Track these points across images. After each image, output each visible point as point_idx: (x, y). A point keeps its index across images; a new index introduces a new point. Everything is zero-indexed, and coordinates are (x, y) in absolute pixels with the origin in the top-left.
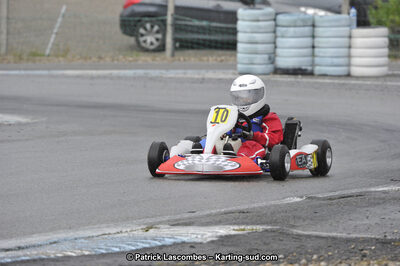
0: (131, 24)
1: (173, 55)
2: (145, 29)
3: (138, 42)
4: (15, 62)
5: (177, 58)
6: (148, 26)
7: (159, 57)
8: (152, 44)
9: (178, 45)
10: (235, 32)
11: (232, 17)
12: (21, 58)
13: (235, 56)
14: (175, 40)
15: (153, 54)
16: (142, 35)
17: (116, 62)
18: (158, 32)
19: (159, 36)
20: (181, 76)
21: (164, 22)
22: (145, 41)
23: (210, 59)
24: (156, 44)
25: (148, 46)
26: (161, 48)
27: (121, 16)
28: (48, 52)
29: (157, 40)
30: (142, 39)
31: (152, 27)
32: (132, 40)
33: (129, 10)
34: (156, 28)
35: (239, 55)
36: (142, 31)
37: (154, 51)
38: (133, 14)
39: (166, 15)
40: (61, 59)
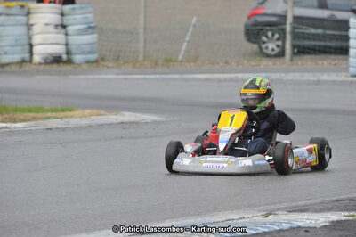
0: (255, 32)
1: (292, 60)
2: (267, 37)
3: (260, 48)
4: (152, 67)
5: (295, 62)
6: (270, 34)
7: (279, 61)
8: (273, 50)
9: (296, 50)
10: (347, 38)
11: (345, 25)
12: (156, 64)
13: (347, 60)
14: (294, 47)
15: (274, 59)
16: (264, 42)
17: (240, 67)
18: (278, 39)
19: (280, 43)
20: (299, 78)
21: (283, 31)
22: (267, 48)
23: (325, 63)
24: (277, 50)
25: (269, 52)
26: (281, 54)
27: (246, 25)
28: (180, 58)
29: (278, 46)
30: (264, 46)
31: (273, 35)
32: (255, 47)
33: (253, 20)
34: (277, 36)
35: (351, 59)
36: (264, 38)
37: (275, 56)
38: (256, 24)
39: (285, 24)
40: (192, 64)
